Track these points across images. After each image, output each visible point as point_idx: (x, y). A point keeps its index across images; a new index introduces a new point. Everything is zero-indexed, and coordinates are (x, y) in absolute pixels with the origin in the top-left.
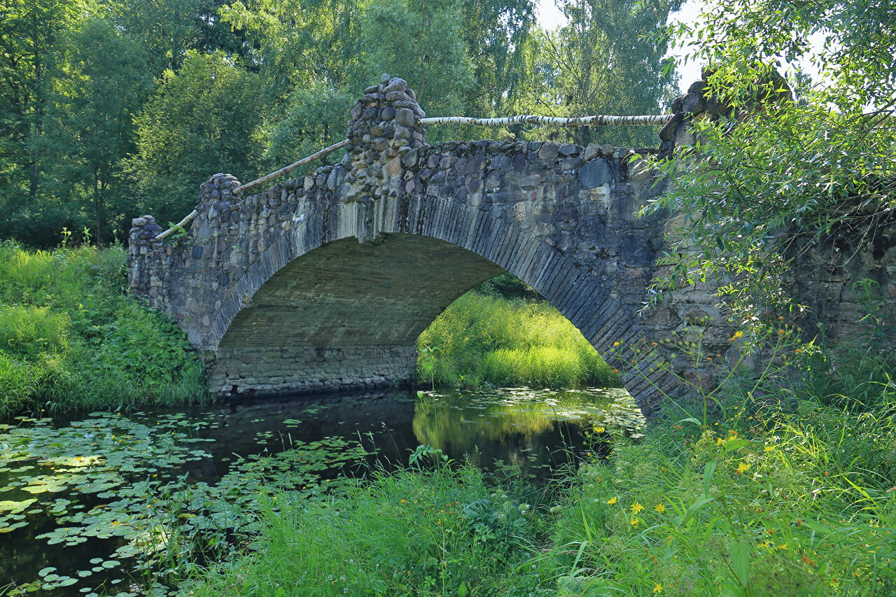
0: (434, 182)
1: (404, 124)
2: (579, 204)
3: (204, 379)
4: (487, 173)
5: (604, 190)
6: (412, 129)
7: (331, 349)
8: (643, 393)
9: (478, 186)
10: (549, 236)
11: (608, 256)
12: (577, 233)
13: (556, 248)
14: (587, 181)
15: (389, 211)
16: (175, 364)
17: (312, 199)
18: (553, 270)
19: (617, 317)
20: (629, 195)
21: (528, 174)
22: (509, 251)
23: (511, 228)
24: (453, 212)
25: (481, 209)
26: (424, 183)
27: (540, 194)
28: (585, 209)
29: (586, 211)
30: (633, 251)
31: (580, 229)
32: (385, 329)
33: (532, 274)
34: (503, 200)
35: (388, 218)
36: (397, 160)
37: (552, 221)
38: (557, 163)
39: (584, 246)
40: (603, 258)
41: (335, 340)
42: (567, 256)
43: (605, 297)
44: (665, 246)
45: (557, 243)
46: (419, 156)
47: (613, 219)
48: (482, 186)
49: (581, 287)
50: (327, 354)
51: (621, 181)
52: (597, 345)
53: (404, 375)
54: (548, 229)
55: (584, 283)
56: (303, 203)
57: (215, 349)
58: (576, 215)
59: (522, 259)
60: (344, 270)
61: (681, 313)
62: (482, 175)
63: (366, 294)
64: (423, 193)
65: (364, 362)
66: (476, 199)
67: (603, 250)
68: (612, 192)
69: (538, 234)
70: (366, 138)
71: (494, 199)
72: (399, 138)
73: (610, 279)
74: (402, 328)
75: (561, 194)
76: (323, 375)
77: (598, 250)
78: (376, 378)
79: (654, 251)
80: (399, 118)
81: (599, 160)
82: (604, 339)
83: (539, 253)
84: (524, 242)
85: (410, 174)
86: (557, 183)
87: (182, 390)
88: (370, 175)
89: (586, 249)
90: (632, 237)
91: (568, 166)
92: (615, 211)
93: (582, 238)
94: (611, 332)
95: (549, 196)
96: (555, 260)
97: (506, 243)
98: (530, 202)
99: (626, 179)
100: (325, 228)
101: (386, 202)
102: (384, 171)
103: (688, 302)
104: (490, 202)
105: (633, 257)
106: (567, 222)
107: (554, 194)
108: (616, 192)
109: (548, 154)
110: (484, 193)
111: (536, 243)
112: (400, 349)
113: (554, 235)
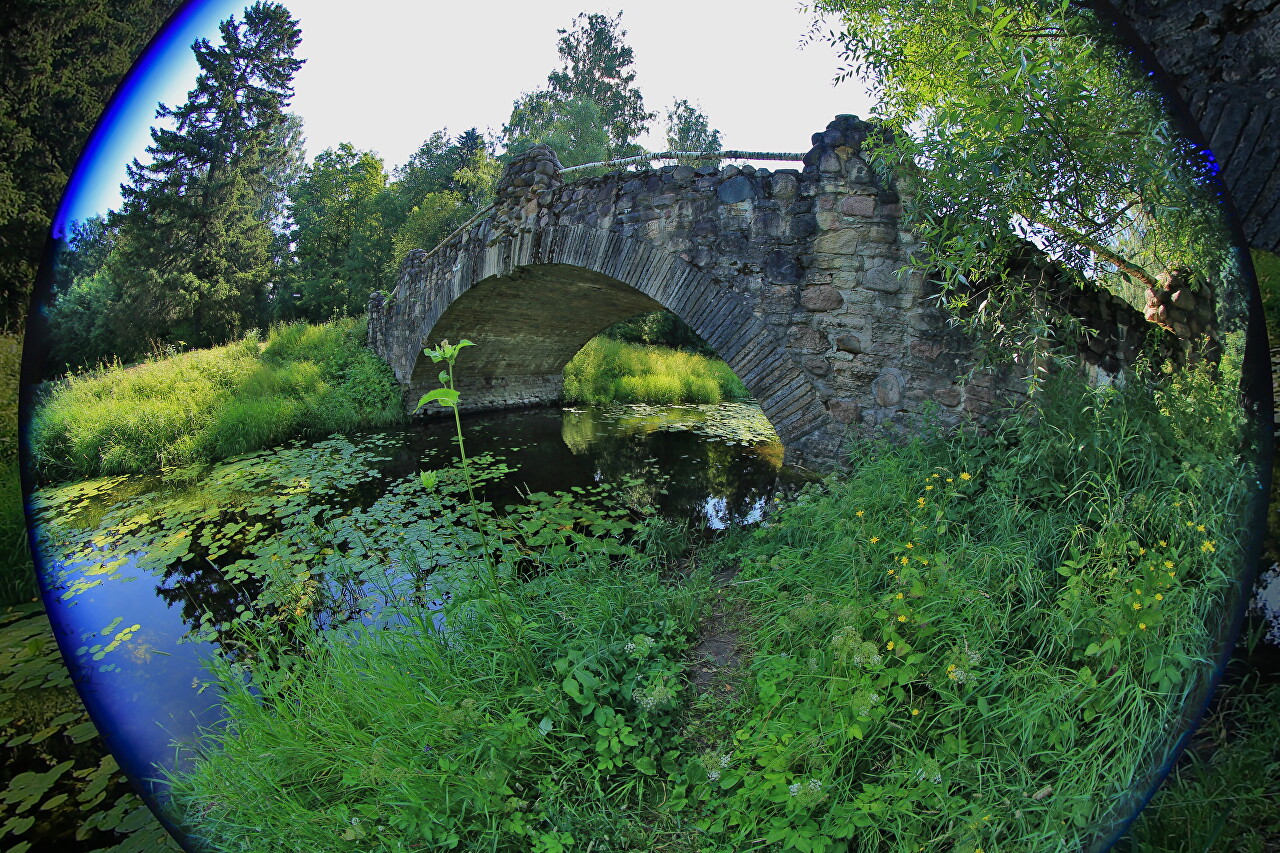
0: (567, 213)
1: (543, 172)
2: (719, 219)
3: (404, 404)
4: (618, 197)
5: (747, 206)
6: (551, 177)
7: (497, 379)
8: (785, 421)
9: (609, 210)
10: (684, 251)
11: (752, 272)
12: (716, 248)
13: (693, 263)
14: (727, 196)
15: (525, 247)
16: (385, 395)
17: (466, 250)
18: (688, 286)
19: (761, 338)
20: (774, 210)
21: (662, 193)
22: (640, 269)
23: (642, 246)
24: (583, 237)
25: (612, 230)
26: (557, 216)
27: (675, 211)
28: (725, 223)
29: (727, 226)
30: (780, 267)
31: (719, 244)
32: (538, 362)
33: (664, 291)
34: (635, 220)
35: (524, 252)
36: (535, 201)
37: (687, 237)
38: (694, 182)
39: (725, 261)
40: (745, 274)
41: (499, 371)
42: (705, 271)
43: (748, 316)
44: (816, 264)
45: (693, 258)
46: (554, 195)
47: (758, 234)
48: (613, 209)
49: (720, 304)
50: (494, 382)
51: (765, 198)
52: (736, 368)
53: (553, 396)
54: (683, 245)
55: (724, 300)
56: (461, 254)
57: (409, 382)
58: (715, 230)
59: (654, 277)
60: (498, 312)
61: (831, 337)
62: (613, 199)
63: (519, 333)
64: (556, 224)
65: (523, 387)
66: (607, 222)
67: (745, 265)
68: (755, 208)
69: (672, 250)
70: (510, 189)
71: (625, 220)
72: (538, 183)
73: (753, 296)
74: (551, 361)
75: (698, 210)
76: (492, 398)
77: (740, 265)
78: (532, 399)
79: (803, 268)
80: (540, 167)
81: (740, 178)
82: (745, 361)
83: (672, 270)
84: (657, 259)
85: (545, 211)
86: (694, 201)
87: (388, 415)
88: (511, 219)
89: (726, 265)
90: (778, 253)
91: (706, 184)
92: (760, 225)
93: (722, 253)
94: (753, 354)
95: (684, 212)
96: (691, 276)
97: (636, 262)
98: (663, 220)
99: (770, 196)
100: (474, 271)
101: (522, 238)
102: (523, 213)
103: (840, 325)
104: (621, 223)
105: (780, 273)
106: (705, 237)
107: (690, 211)
108: (759, 208)
109: (684, 174)
110: (615, 216)
111: (670, 259)
112: (550, 377)
113: (690, 250)
